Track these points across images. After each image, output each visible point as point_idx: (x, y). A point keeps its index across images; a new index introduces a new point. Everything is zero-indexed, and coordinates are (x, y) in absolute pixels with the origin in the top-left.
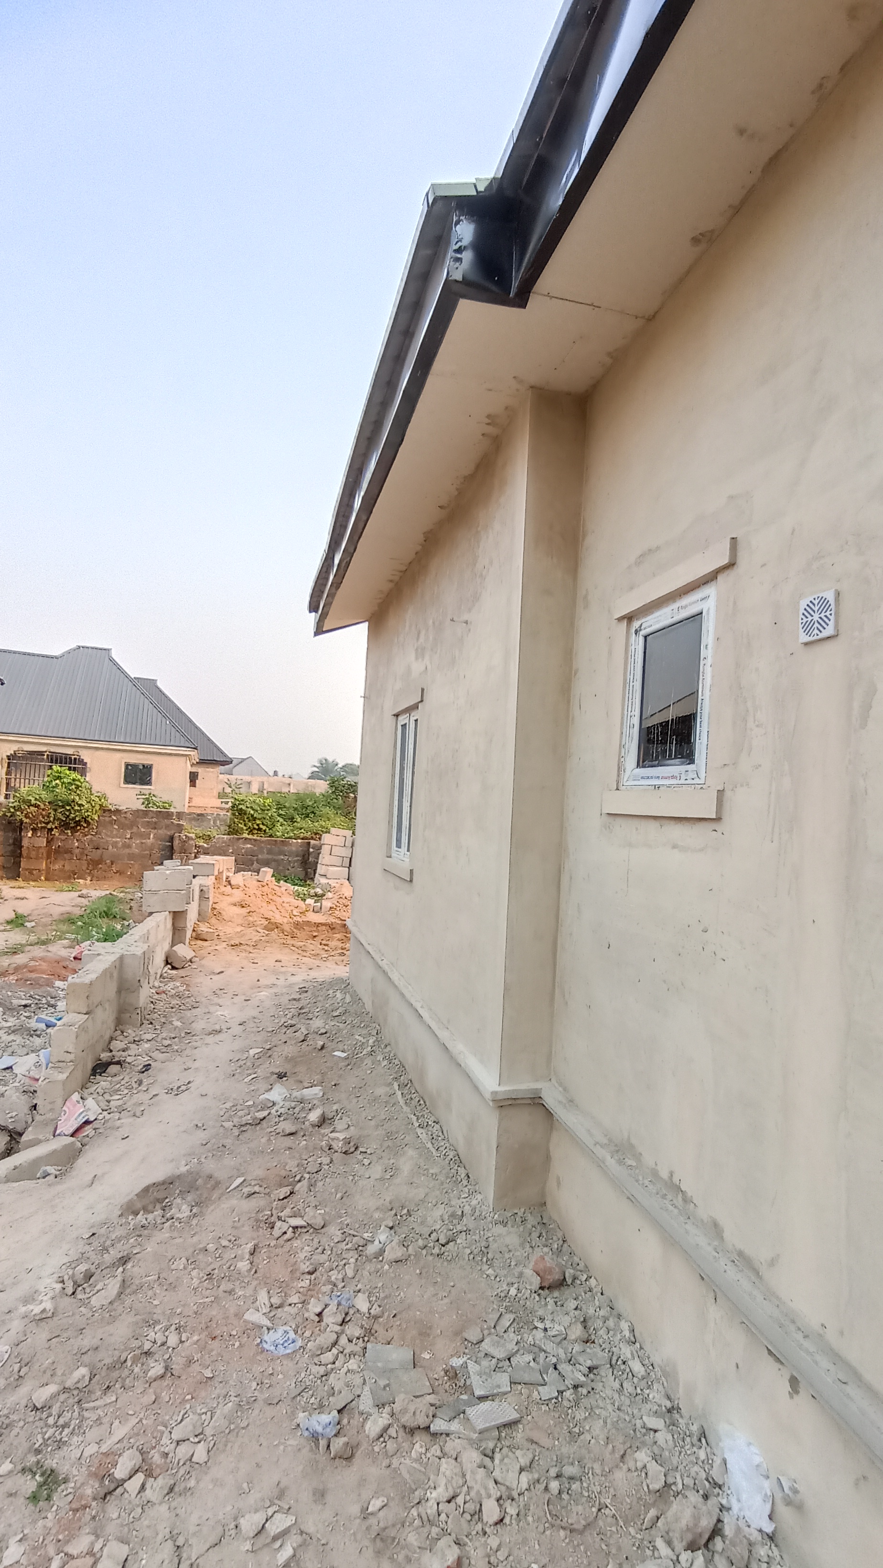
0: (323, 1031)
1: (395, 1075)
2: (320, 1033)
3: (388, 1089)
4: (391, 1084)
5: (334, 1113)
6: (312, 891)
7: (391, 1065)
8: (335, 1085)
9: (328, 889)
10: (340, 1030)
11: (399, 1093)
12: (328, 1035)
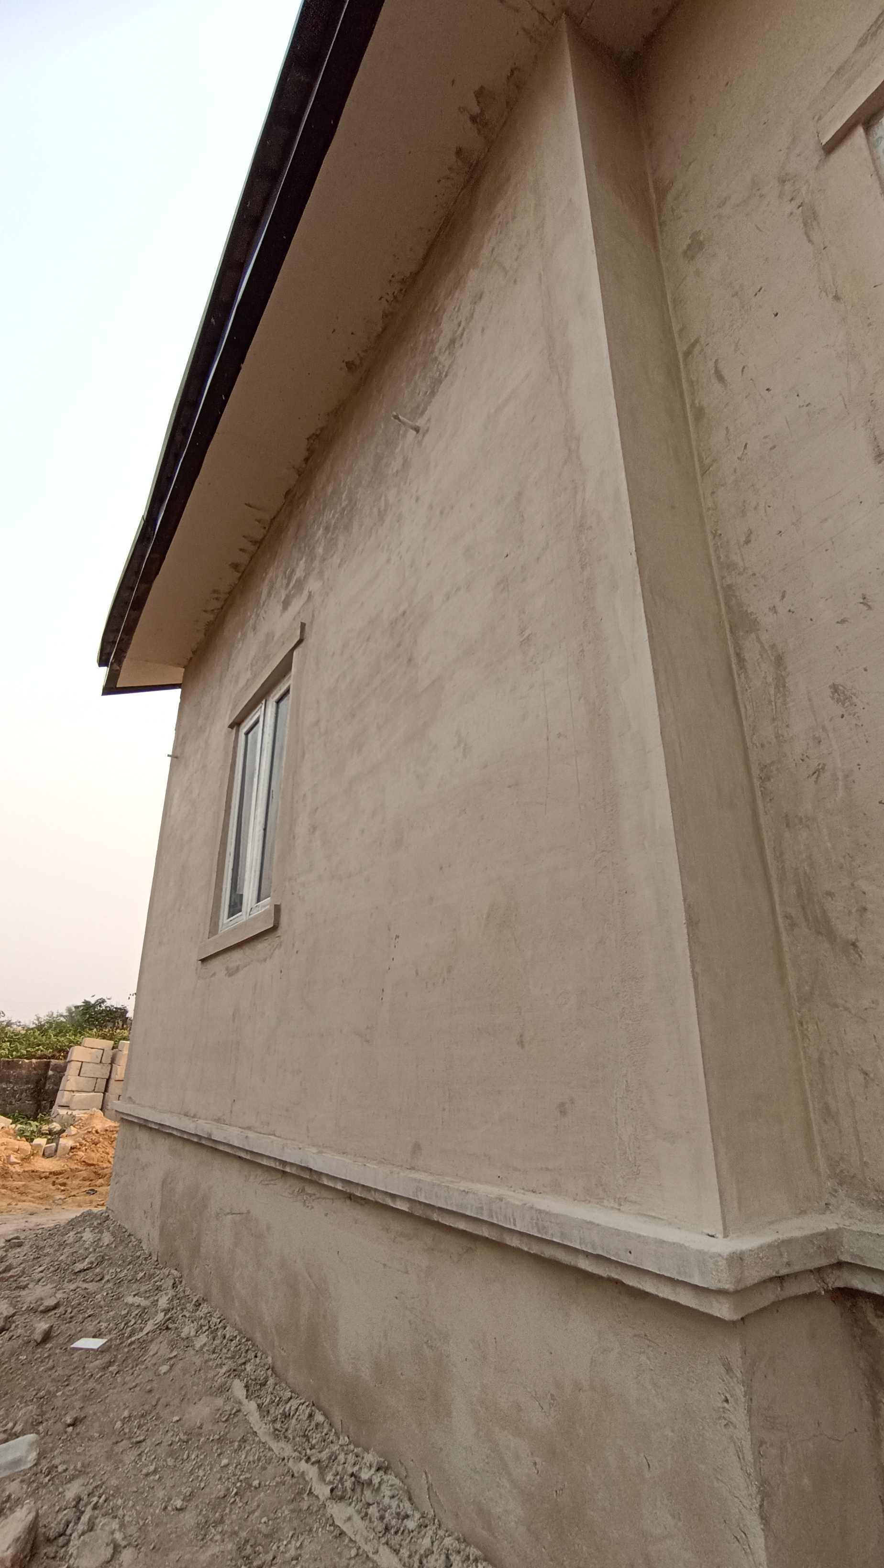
0: (51, 1302)
1: (229, 1364)
2: (41, 1308)
3: (219, 1402)
4: (223, 1389)
5: (69, 1514)
6: (45, 1128)
7: (216, 1342)
8: (73, 1424)
9: (72, 1121)
10: (87, 1296)
11: (251, 1406)
12: (61, 1309)
